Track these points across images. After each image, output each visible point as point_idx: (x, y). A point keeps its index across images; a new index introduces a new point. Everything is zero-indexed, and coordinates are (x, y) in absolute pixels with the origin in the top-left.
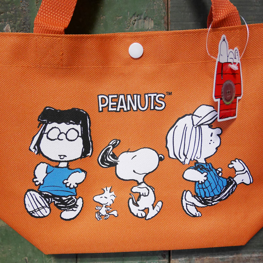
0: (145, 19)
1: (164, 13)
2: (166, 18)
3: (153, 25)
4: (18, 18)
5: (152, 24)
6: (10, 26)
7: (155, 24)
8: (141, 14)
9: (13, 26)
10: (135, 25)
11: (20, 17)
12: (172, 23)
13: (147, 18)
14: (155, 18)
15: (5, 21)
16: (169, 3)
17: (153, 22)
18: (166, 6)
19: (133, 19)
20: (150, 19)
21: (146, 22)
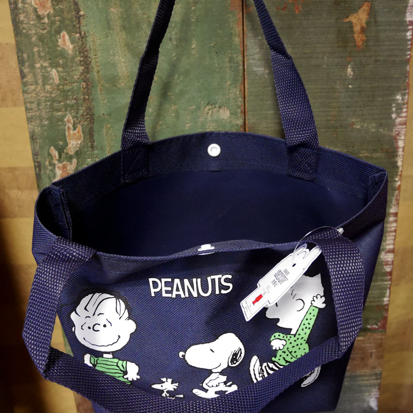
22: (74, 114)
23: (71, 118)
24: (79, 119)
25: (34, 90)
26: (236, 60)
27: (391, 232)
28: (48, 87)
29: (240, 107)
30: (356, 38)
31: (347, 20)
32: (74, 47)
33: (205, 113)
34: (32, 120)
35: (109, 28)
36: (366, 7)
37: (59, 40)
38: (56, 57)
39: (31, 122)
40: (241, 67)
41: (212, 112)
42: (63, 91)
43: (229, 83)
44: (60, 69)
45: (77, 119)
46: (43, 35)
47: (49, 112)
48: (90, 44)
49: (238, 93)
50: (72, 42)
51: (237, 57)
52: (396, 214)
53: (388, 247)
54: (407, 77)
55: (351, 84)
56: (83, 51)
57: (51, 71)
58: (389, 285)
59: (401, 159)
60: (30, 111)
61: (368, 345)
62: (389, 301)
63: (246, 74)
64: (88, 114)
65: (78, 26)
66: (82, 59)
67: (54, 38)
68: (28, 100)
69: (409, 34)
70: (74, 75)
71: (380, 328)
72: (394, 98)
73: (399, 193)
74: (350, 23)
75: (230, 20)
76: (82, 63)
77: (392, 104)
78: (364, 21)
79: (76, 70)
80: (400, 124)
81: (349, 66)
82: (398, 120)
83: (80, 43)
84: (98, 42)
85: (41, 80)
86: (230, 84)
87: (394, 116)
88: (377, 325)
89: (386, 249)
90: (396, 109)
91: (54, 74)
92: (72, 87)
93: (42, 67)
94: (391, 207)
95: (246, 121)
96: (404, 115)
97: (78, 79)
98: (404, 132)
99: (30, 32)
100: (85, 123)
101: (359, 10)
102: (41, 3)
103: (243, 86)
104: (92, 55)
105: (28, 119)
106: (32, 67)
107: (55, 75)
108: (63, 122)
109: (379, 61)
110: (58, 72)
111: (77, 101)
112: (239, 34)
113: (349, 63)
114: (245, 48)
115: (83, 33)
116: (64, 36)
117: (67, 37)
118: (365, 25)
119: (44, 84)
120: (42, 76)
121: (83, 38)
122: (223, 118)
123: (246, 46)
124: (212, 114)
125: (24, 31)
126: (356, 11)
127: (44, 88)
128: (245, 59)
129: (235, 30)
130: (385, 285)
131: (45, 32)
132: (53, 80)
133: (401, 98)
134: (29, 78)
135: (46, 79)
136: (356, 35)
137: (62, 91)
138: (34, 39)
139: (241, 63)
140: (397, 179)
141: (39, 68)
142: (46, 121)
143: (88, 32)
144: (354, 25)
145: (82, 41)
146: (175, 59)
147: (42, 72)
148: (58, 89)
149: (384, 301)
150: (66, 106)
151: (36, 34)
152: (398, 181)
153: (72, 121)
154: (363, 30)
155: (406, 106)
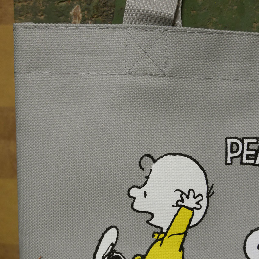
22: (84, 5)
23: (80, 11)
24: (92, 13)
34: (22, 13)
39: (21, 16)
45: (88, 12)
64: (105, 5)
100: (100, 18)
105: (15, 10)
108: (68, 16)
142: (42, 15)
153: (81, 15)
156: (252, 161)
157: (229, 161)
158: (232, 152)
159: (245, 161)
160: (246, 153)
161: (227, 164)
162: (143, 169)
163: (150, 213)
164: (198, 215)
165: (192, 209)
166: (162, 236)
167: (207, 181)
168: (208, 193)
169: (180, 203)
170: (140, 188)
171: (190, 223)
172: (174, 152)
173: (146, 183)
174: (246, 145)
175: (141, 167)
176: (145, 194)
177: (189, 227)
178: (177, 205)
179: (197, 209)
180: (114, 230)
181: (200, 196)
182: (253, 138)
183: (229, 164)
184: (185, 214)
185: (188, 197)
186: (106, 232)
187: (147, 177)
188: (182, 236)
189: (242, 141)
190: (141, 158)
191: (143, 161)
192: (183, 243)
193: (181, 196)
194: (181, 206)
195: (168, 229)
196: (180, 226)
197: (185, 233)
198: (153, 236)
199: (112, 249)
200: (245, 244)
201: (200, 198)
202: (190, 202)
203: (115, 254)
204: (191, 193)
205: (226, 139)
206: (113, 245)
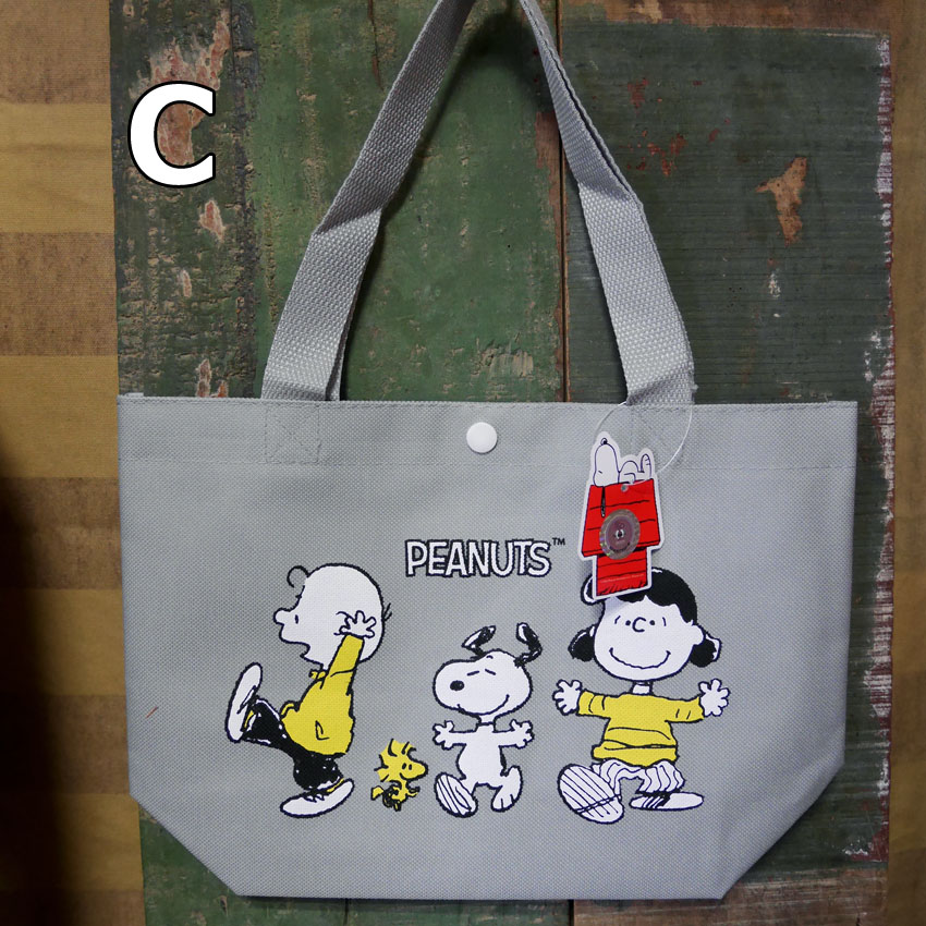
0: (514, 353)
1: (557, 341)
2: (560, 351)
3: (531, 366)
4: (230, 347)
5: (529, 365)
6: (211, 361)
7: (536, 365)
8: (507, 344)
9: (217, 364)
10: (492, 365)
11: (234, 343)
12: (573, 364)
13: (519, 352)
14: (535, 353)
15: (200, 352)
16: (567, 322)
17: (531, 359)
18: (561, 326)
19: (488, 353)
20: (526, 354)
21: (516, 360)
22: (215, 359)
23: (209, 367)
24: (225, 369)
25: (140, 309)
26: (547, 259)
27: (882, 624)
28: (169, 305)
29: (555, 352)
30: (782, 222)
31: (764, 189)
32: (229, 230)
33: (483, 362)
34: (129, 369)
35: (301, 196)
36: (797, 167)
37: (201, 216)
38: (190, 246)
40: (558, 275)
41: (498, 361)
42: (198, 312)
43: (533, 303)
44: (197, 270)
45: (220, 369)
46: (169, 205)
47: (166, 352)
48: (260, 224)
49: (550, 324)
50: (225, 221)
51: (549, 255)
52: (889, 585)
53: (878, 660)
54: (888, 299)
55: (779, 312)
56: (244, 235)
57: (179, 273)
58: (887, 748)
59: (892, 466)
60: (127, 351)
61: (848, 900)
62: (889, 788)
63: (567, 287)
64: (244, 359)
65: (240, 190)
66: (242, 251)
67: (190, 212)
68: (125, 329)
69: (885, 217)
70: (224, 282)
71: (873, 855)
72: (866, 339)
73: (893, 537)
74: (771, 194)
75: (537, 185)
76: (242, 259)
77: (862, 353)
78: (796, 192)
79: (228, 273)
80: (883, 393)
81: (773, 276)
82: (879, 384)
83: (241, 223)
84: (277, 221)
85: (156, 290)
86: (536, 307)
87: (868, 375)
88: (866, 848)
89: (874, 664)
90: (871, 362)
91: (183, 279)
92: (216, 305)
93: (162, 265)
94: (879, 570)
95: (568, 380)
96: (888, 373)
97: (231, 289)
98: (892, 409)
99: (145, 200)
100: (237, 377)
101: (787, 173)
102: (173, 148)
103: (560, 310)
104: (262, 244)
105: (120, 366)
106: (142, 265)
107: (186, 282)
108: (192, 373)
109: (830, 266)
110: (192, 275)
111: (224, 334)
112: (554, 211)
113: (772, 269)
114: (565, 238)
115: (248, 204)
116: (211, 209)
117: (216, 210)
118: (797, 199)
119: (162, 299)
120: (160, 282)
121: (248, 211)
122: (519, 374)
123: (568, 234)
124: (498, 365)
125: (135, 197)
126: (779, 173)
127: (162, 306)
128: (566, 259)
129: (545, 203)
130: (878, 748)
131: (175, 199)
132: (181, 291)
133: (879, 340)
134: (134, 286)
135: (167, 288)
136: (782, 218)
137: (196, 314)
138: (151, 213)
139: (558, 267)
140: (885, 508)
141: (155, 267)
142: (157, 372)
143: (259, 201)
144: (777, 199)
145: (245, 218)
146: (426, 255)
147: (161, 276)
148: (190, 309)
149: (878, 789)
150: (201, 344)
151: (157, 203)
152: (887, 512)
153: (210, 373)
154: (795, 208)
155: (890, 356)
156: (442, 572)
157: (411, 572)
158: (414, 559)
159: (432, 571)
160: (433, 560)
161: (408, 575)
162: (293, 586)
163: (304, 644)
164: (371, 645)
165: (361, 638)
166: (322, 674)
167: (381, 599)
168: (383, 616)
169: (344, 630)
170: (289, 611)
171: (359, 656)
172: (335, 562)
173: (297, 604)
174: (432, 550)
175: (290, 583)
176: (297, 618)
177: (358, 662)
178: (341, 633)
179: (369, 637)
180: (256, 669)
181: (372, 620)
182: (442, 541)
183: (411, 576)
184: (352, 645)
185: (355, 621)
186: (245, 671)
187: (299, 597)
188: (350, 674)
189: (427, 544)
190: (290, 572)
191: (292, 574)
192: (351, 683)
193: (346, 620)
194: (346, 634)
195: (330, 666)
196: (347, 660)
197: (354, 670)
198: (311, 675)
199: (254, 694)
200: (434, 683)
201: (372, 622)
202: (359, 628)
203: (258, 701)
204: (360, 616)
205: (406, 542)
206: (256, 689)
